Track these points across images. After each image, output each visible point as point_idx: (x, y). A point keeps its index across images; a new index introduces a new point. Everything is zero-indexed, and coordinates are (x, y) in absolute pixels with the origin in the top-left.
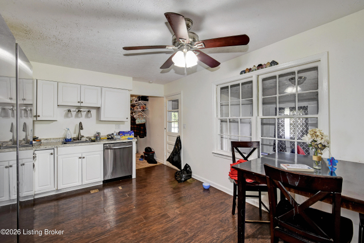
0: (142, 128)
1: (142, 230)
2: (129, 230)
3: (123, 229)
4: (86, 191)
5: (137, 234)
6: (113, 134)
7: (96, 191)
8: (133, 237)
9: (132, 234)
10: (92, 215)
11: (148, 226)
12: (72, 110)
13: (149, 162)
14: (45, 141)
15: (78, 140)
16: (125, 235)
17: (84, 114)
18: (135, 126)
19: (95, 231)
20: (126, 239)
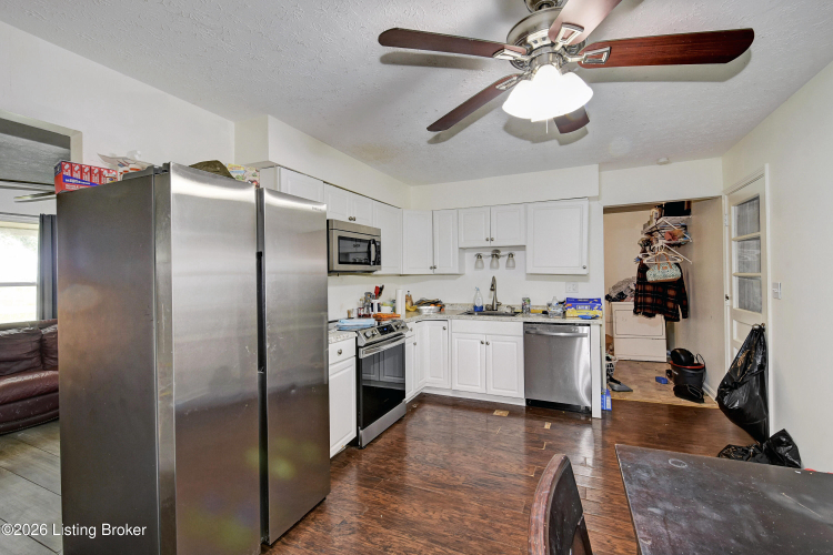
0: (672, 293)
1: (498, 525)
2: (479, 508)
3: (474, 499)
4: (486, 408)
5: (483, 524)
6: (549, 305)
7: (505, 414)
8: (473, 523)
9: (477, 518)
10: (460, 449)
11: (518, 526)
12: (483, 253)
13: (679, 392)
14: (450, 308)
15: (491, 311)
16: (466, 511)
17: (502, 261)
18: (648, 288)
19: (439, 475)
20: (461, 520)
